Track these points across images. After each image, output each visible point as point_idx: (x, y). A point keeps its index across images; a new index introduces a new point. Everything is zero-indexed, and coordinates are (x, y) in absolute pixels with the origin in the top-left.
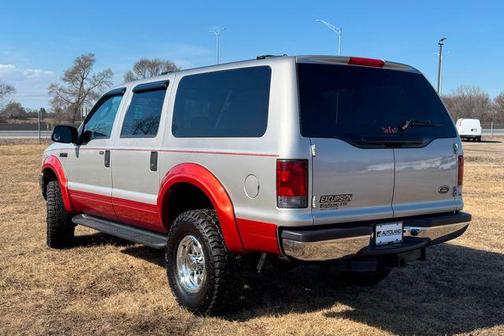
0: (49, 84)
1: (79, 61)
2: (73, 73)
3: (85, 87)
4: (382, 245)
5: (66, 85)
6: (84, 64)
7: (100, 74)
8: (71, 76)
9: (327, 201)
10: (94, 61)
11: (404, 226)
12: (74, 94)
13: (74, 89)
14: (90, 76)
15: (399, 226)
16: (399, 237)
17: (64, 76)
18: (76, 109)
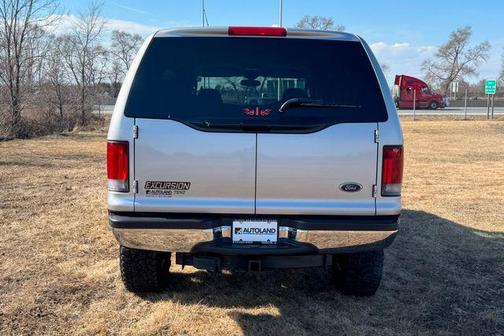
0: (422, 61)
1: (455, 35)
2: (448, 47)
3: (460, 62)
4: (242, 244)
5: (440, 61)
6: (459, 39)
7: (476, 48)
8: (444, 52)
9: (154, 187)
10: (469, 34)
11: (279, 225)
12: (446, 70)
13: (447, 64)
14: (465, 50)
15: (274, 225)
16: (273, 238)
17: (437, 52)
18: (448, 85)
